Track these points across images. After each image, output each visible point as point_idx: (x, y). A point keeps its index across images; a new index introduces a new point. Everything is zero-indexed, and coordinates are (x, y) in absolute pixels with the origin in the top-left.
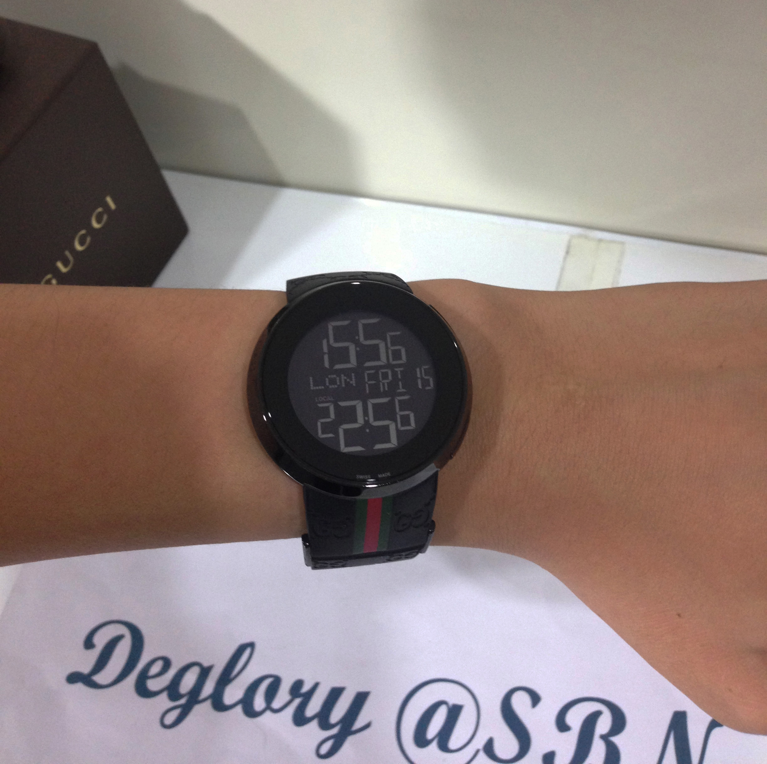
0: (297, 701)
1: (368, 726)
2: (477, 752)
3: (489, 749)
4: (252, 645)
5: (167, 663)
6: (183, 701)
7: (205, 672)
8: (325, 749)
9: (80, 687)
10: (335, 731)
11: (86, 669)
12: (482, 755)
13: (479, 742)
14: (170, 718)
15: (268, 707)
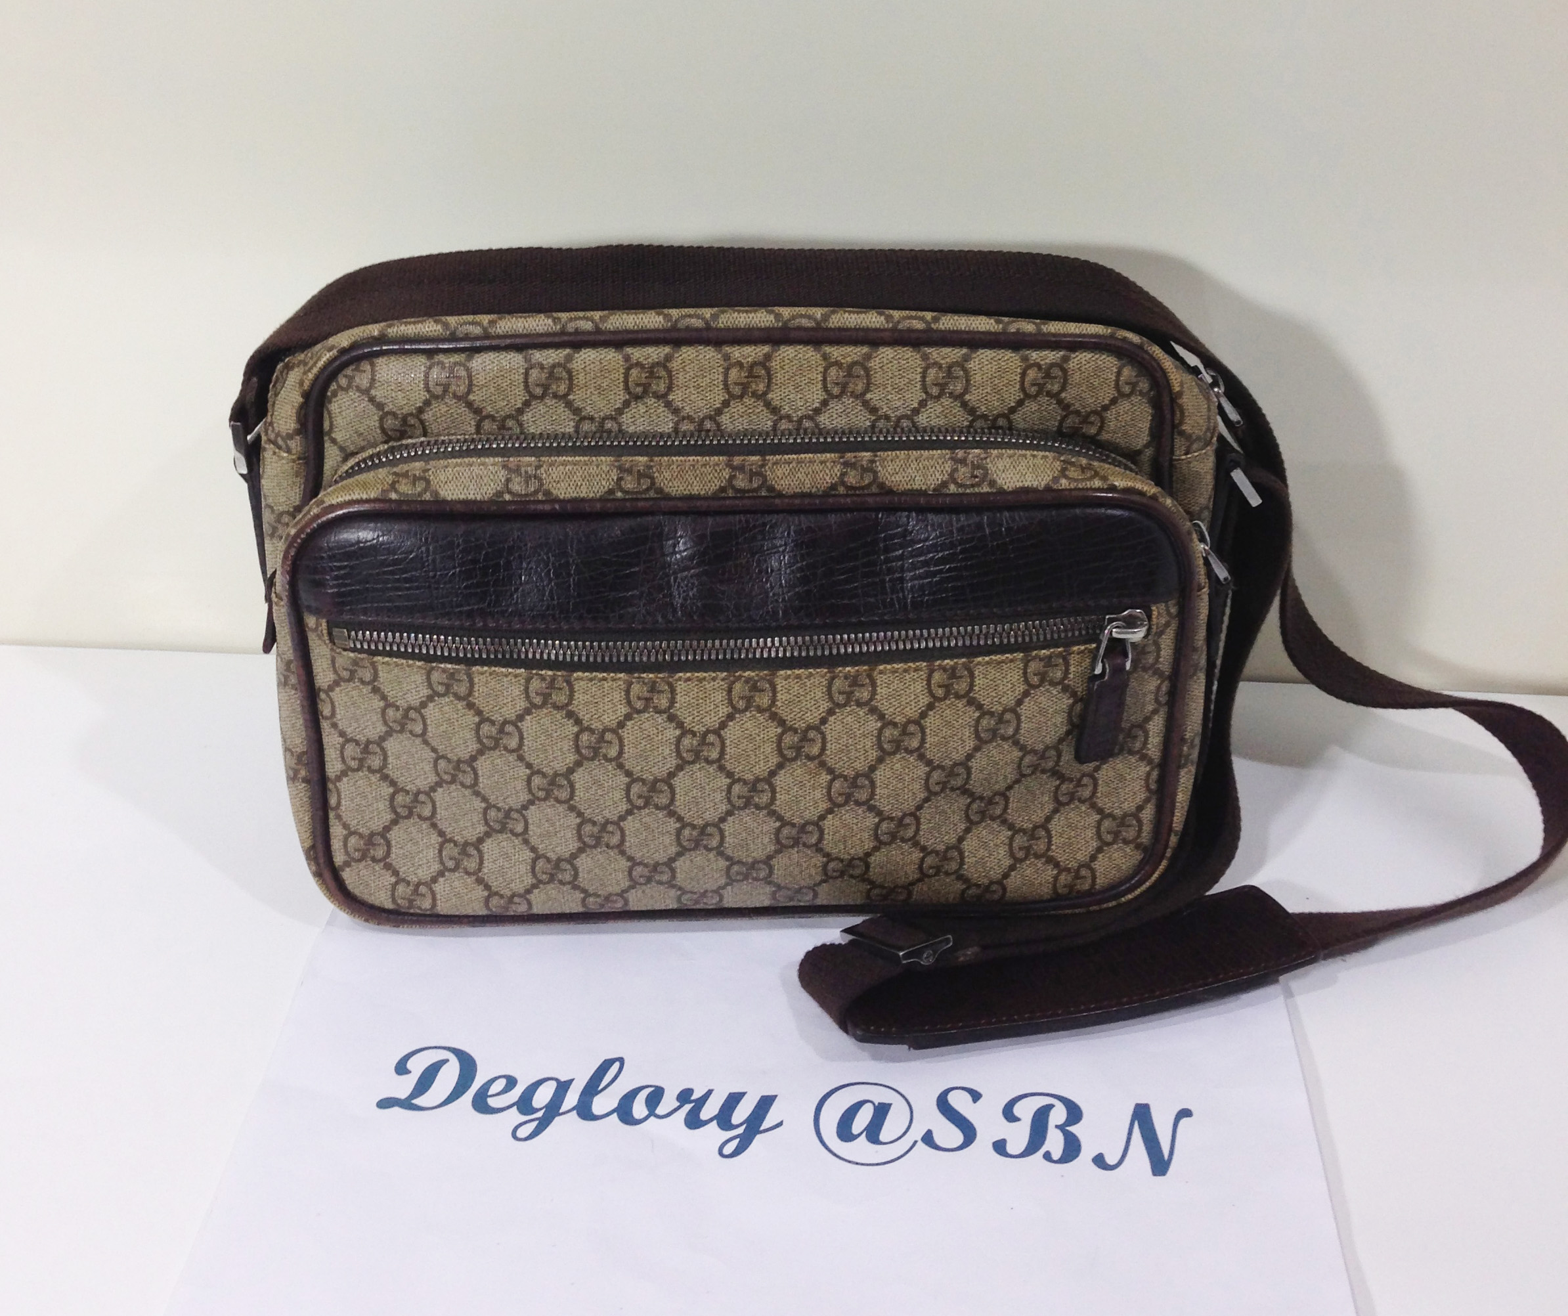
0: (688, 1107)
1: (780, 1124)
2: (916, 1142)
3: (928, 1139)
4: (621, 1060)
5: (511, 1082)
6: (540, 1114)
7: (563, 1087)
8: (729, 1149)
9: (396, 1110)
10: (740, 1130)
11: (403, 1094)
12: (921, 1145)
13: (917, 1133)
14: (523, 1132)
15: (652, 1113)
